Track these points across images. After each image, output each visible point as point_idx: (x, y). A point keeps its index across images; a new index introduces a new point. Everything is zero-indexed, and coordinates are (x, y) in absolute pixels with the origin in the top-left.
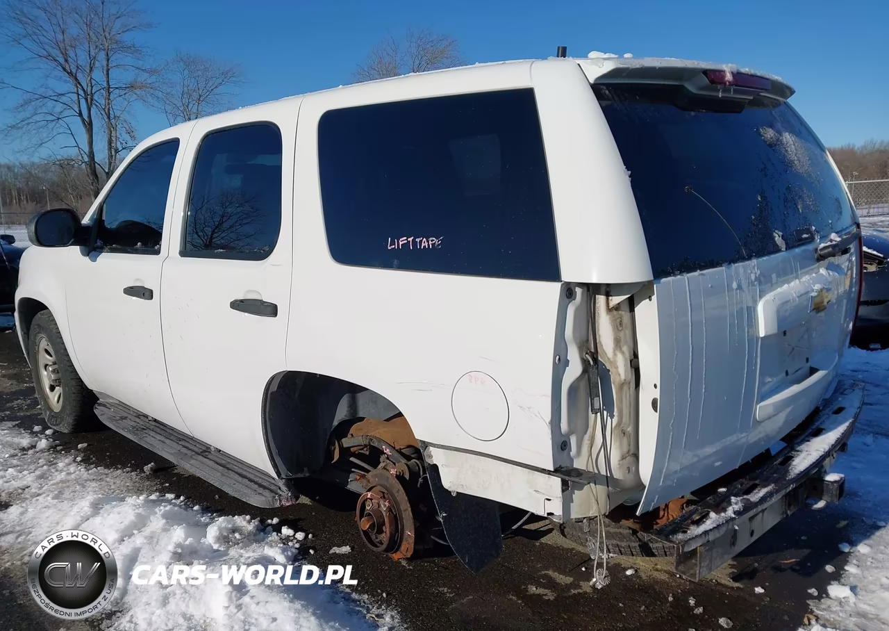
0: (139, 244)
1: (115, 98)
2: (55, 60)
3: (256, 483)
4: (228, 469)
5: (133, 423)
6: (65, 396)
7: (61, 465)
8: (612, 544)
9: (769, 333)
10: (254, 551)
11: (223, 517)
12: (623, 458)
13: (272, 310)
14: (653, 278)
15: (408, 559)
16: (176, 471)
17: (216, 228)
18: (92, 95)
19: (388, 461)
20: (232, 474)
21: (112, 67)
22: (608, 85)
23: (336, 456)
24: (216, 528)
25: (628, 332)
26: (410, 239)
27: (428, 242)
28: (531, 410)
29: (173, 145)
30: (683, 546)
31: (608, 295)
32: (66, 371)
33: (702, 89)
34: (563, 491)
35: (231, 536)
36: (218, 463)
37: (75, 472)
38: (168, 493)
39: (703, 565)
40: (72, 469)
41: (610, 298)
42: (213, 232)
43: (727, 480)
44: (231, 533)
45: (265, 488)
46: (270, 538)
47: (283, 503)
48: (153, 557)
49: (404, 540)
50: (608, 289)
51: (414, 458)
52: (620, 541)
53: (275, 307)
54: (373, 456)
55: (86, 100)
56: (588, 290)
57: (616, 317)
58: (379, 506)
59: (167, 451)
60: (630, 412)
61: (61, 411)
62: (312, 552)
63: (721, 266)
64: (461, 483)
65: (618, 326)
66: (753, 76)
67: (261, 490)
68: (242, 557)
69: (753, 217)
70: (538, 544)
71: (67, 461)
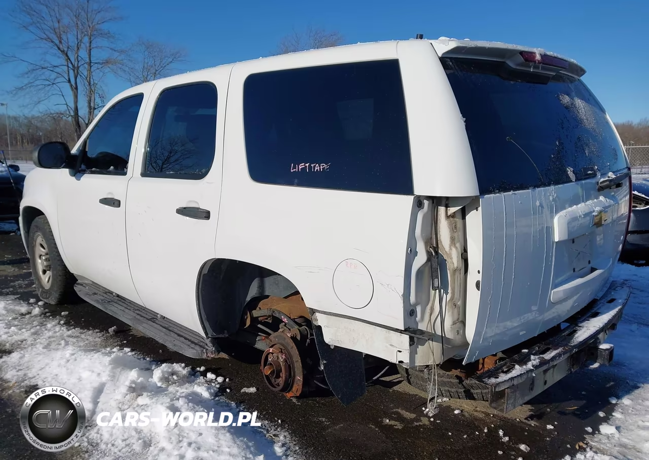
0: (112, 167)
1: (94, 70)
2: (52, 42)
3: (190, 340)
4: (170, 330)
5: (102, 298)
6: (54, 277)
7: (49, 326)
8: (445, 390)
9: (562, 239)
10: (186, 389)
11: (165, 364)
12: (454, 323)
13: (206, 215)
14: (479, 194)
15: (296, 397)
16: (131, 333)
17: (166, 160)
18: (78, 67)
19: (285, 328)
20: (173, 334)
21: (93, 48)
22: (451, 59)
23: (248, 323)
24: (160, 371)
25: (461, 233)
26: (307, 165)
27: (320, 166)
28: (389, 286)
29: (139, 98)
30: (495, 387)
31: (447, 206)
32: (55, 260)
33: (518, 65)
34: (410, 345)
35: (170, 377)
36: (163, 327)
37: (59, 331)
38: (125, 347)
39: (509, 402)
40: (57, 329)
41: (449, 209)
42: (163, 164)
43: (529, 344)
44: (170, 375)
45: (196, 344)
46: (198, 381)
47: (209, 355)
48: (114, 390)
49: (295, 383)
50: (447, 203)
51: (303, 326)
52: (450, 388)
53: (208, 213)
54: (275, 324)
55: (74, 70)
56: (433, 203)
57: (453, 222)
58: (278, 358)
59: (126, 318)
60: (460, 291)
61: (50, 289)
62: (228, 390)
63: (528, 189)
64: (337, 339)
65: (453, 229)
66: (555, 57)
67: (193, 345)
68: (178, 392)
69: (552, 156)
70: (391, 391)
71: (53, 323)
